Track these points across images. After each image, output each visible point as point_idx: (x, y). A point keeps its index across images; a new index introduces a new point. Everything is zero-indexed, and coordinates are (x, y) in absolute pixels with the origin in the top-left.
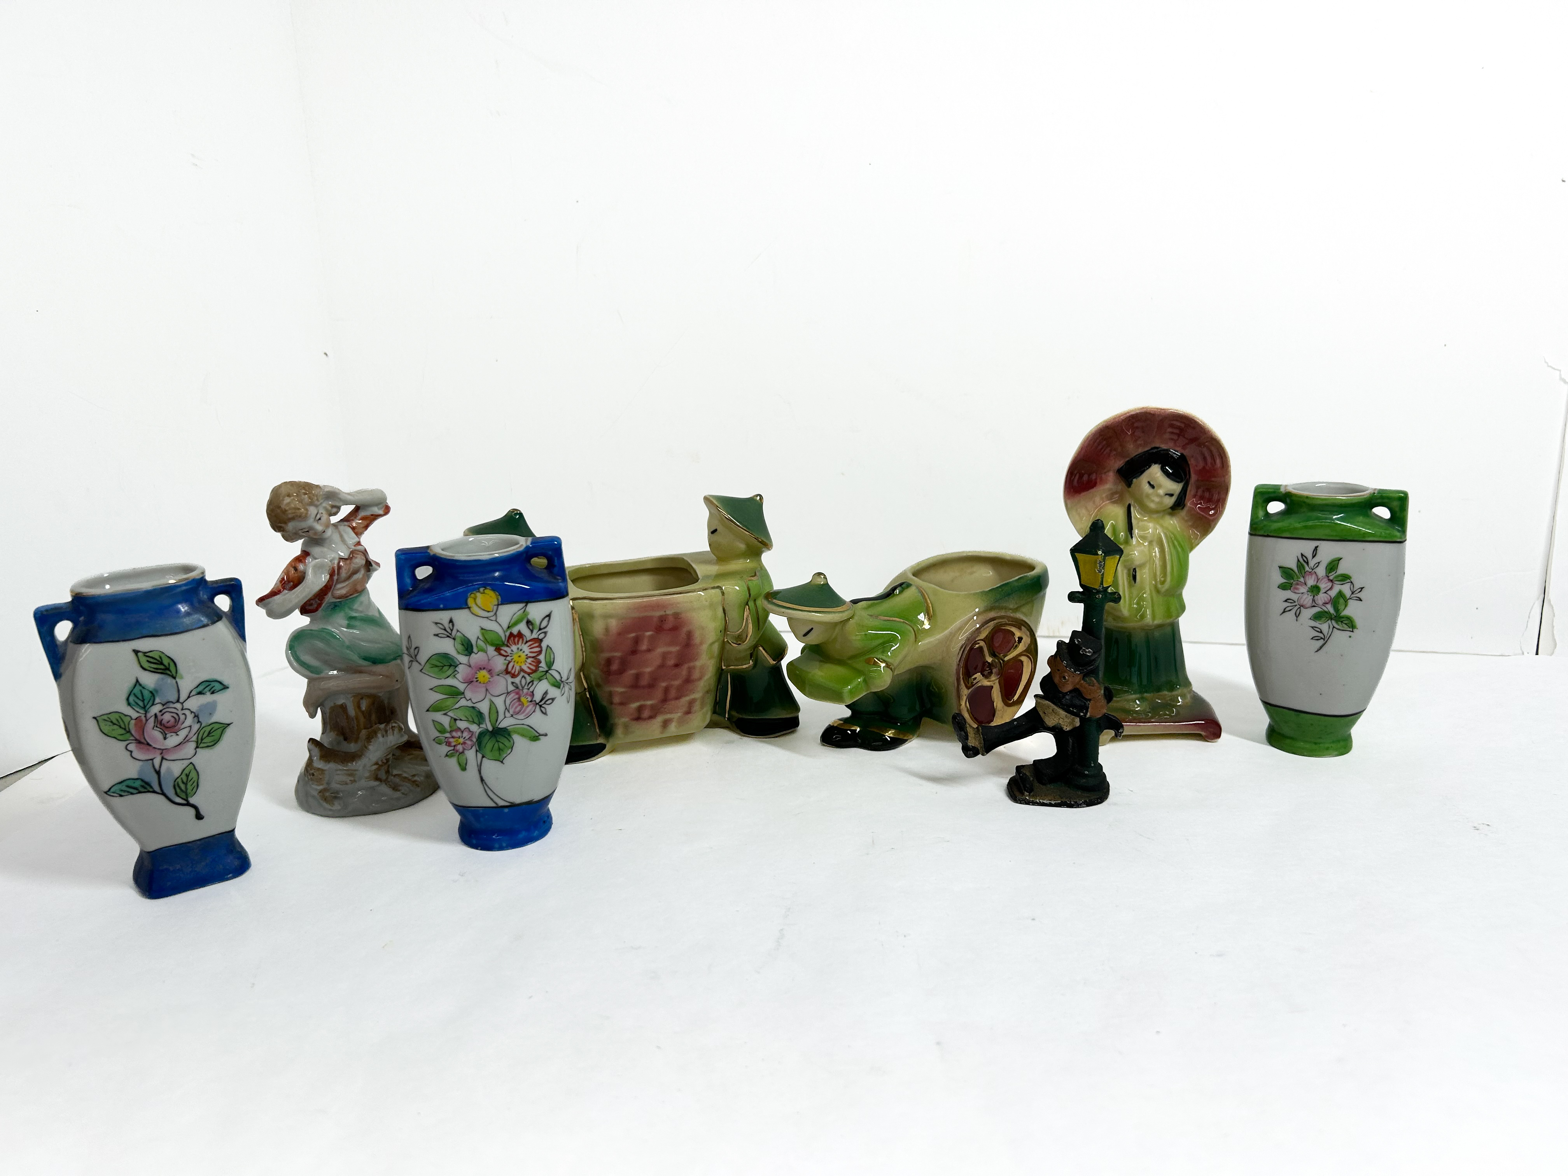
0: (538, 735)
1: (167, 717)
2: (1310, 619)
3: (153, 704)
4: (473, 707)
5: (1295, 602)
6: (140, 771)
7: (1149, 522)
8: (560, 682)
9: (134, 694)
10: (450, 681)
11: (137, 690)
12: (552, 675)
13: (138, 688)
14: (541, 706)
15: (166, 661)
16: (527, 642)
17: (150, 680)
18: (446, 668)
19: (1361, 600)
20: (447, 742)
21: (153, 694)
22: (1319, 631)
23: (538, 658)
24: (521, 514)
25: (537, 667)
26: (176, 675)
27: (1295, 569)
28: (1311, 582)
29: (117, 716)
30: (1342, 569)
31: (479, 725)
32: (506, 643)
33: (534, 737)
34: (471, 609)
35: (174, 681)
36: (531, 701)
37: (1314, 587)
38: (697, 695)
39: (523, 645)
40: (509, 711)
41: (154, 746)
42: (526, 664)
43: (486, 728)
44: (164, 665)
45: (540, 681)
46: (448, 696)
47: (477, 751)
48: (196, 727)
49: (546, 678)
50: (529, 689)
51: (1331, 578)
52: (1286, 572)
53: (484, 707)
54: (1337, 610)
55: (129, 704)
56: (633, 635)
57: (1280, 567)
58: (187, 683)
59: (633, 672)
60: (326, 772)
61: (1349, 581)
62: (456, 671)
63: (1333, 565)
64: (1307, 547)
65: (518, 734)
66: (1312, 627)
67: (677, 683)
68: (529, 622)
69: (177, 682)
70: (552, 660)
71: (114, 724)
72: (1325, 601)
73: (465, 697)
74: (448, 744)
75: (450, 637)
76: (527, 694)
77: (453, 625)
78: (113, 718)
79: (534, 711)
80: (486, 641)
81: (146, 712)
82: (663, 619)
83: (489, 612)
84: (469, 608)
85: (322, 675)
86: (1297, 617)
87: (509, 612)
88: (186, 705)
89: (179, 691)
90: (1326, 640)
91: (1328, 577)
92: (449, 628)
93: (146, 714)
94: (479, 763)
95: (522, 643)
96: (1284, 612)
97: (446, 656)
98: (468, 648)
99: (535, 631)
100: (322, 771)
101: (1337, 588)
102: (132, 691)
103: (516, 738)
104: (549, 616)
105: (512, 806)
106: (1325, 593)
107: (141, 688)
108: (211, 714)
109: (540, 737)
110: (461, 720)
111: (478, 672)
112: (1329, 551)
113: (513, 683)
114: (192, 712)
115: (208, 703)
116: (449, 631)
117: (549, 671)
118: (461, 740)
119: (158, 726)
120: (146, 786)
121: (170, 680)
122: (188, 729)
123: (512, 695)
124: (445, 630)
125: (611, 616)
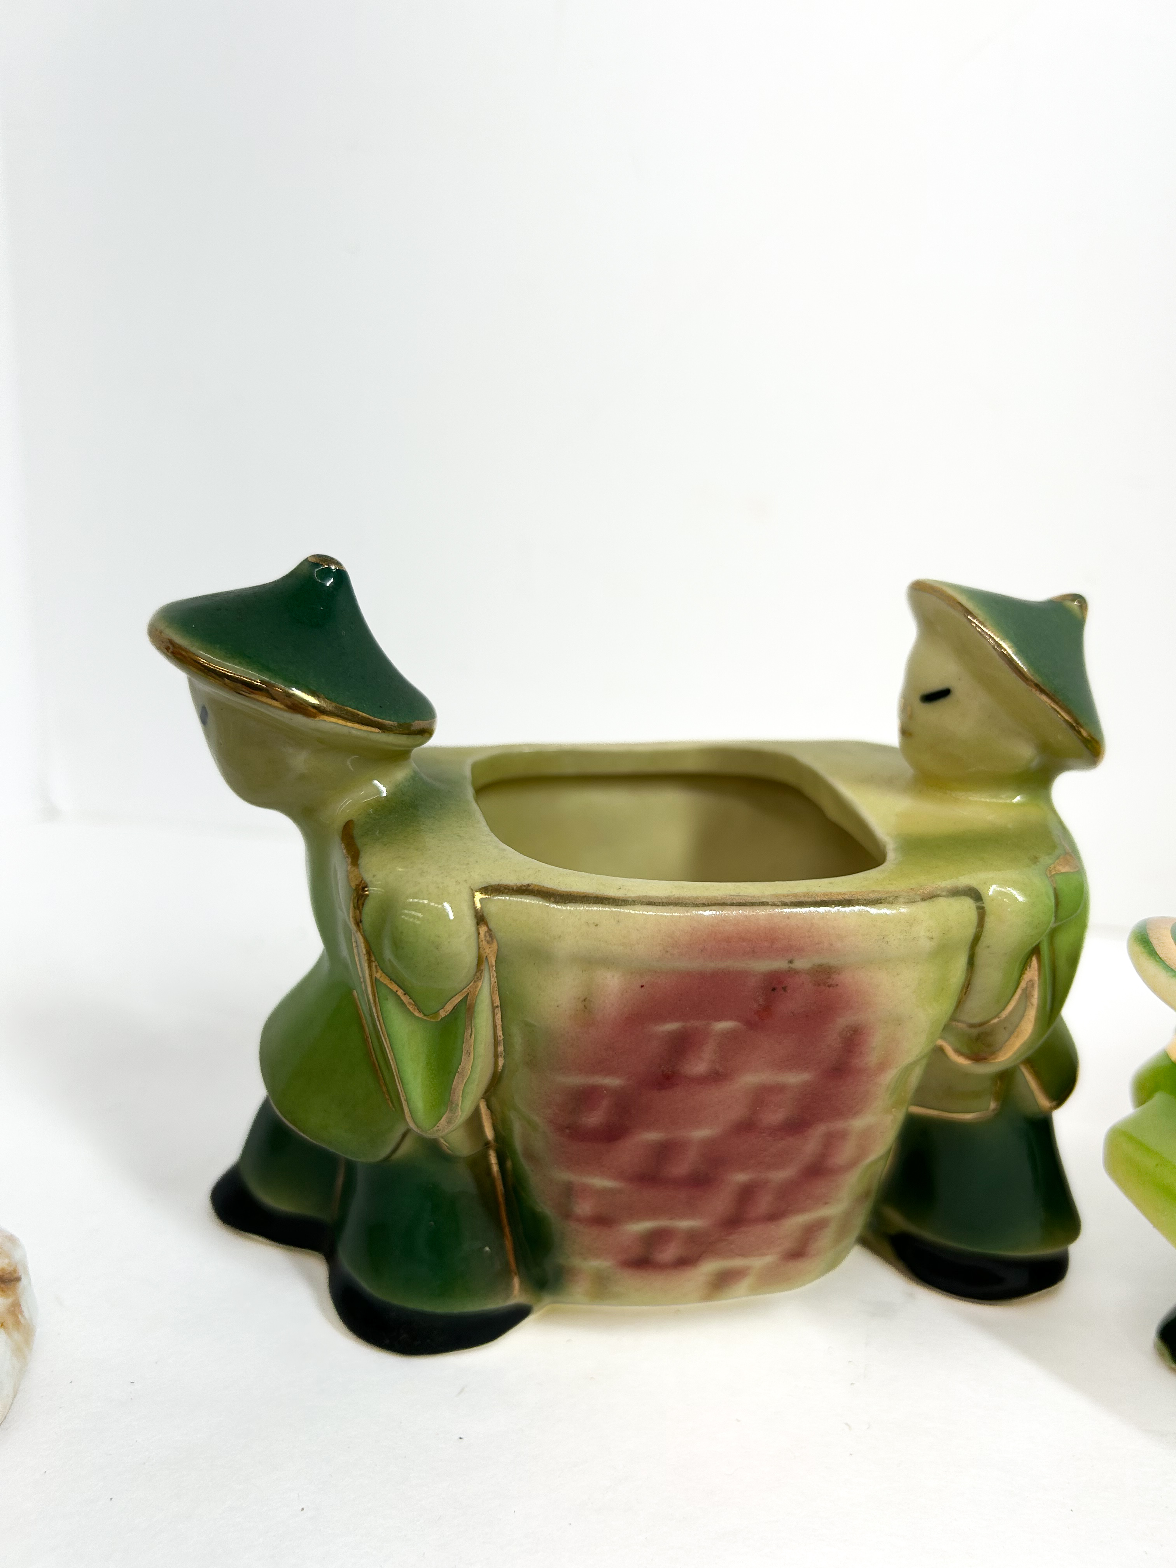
24: (342, 577)
56: (672, 1026)
59: (652, 1136)
67: (781, 1175)
82: (776, 986)
125: (607, 962)
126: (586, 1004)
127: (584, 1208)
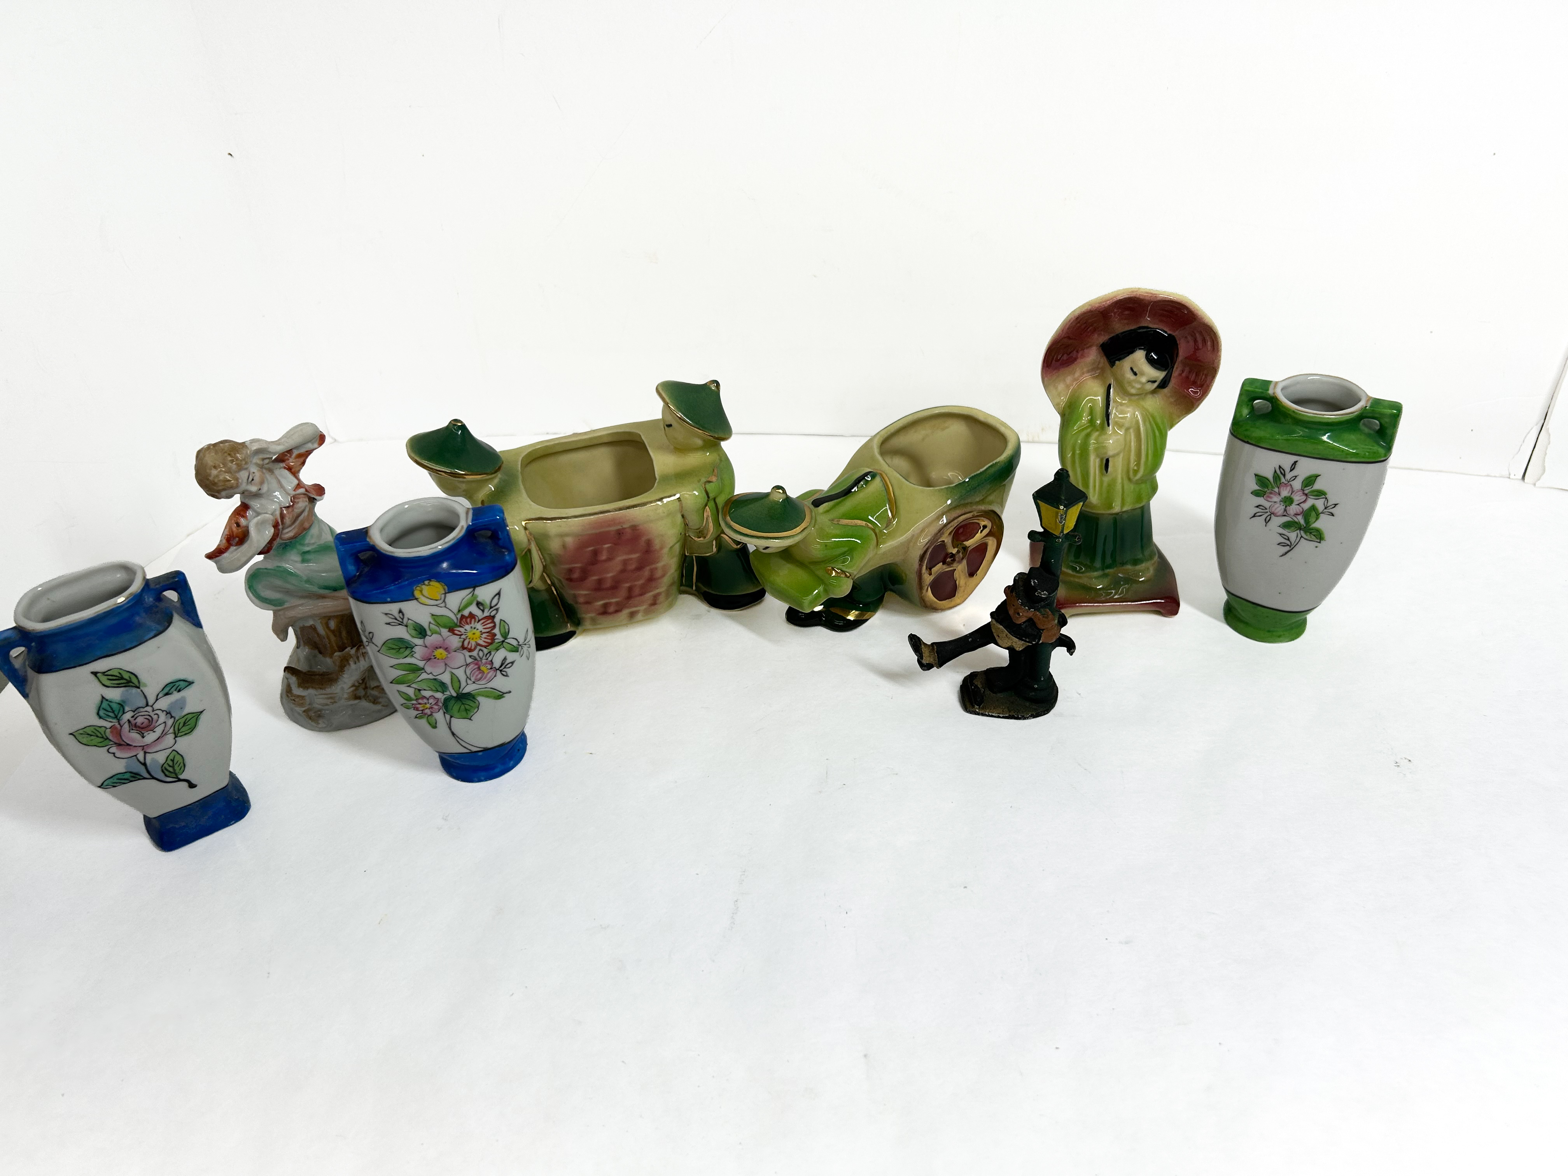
0: (501, 694)
1: (140, 720)
2: (1280, 526)
3: (124, 713)
4: (435, 679)
5: (1266, 509)
6: (126, 767)
7: (1128, 407)
8: (518, 646)
9: (103, 709)
10: (409, 660)
11: (105, 705)
12: (509, 643)
13: (105, 703)
14: (501, 671)
15: (126, 676)
16: (479, 621)
17: (115, 694)
18: (402, 650)
19: (1333, 515)
20: (414, 708)
21: (121, 705)
22: (1287, 538)
23: (493, 632)
24: (463, 427)
25: (493, 640)
26: (140, 685)
27: (1271, 479)
28: (1285, 493)
29: (92, 728)
30: (1318, 485)
31: (443, 693)
32: (458, 624)
33: (498, 696)
34: (419, 600)
35: (139, 690)
36: (491, 669)
37: (1287, 498)
38: (662, 589)
39: (476, 623)
40: (470, 679)
41: (134, 745)
42: (481, 639)
43: (449, 694)
44: (125, 679)
45: (498, 650)
46: (409, 672)
47: (444, 713)
48: (170, 722)
49: (504, 647)
50: (487, 659)
51: (1306, 492)
52: (1261, 480)
53: (446, 678)
54: (1307, 521)
55: (100, 717)
56: (591, 548)
57: (1256, 475)
58: (151, 691)
59: (595, 578)
60: (307, 698)
61: (1324, 496)
62: (413, 651)
63: (1310, 480)
64: (1286, 460)
65: (483, 696)
66: (1280, 534)
67: (640, 582)
68: (479, 604)
69: (142, 691)
70: (507, 630)
71: (91, 735)
72: (1296, 512)
73: (425, 672)
74: (417, 709)
75: (402, 625)
76: (486, 663)
77: (403, 615)
78: (88, 730)
79: (495, 676)
80: (438, 625)
81: (119, 720)
82: (620, 533)
83: (437, 600)
84: (416, 599)
85: (287, 605)
86: (1266, 523)
87: (456, 599)
88: (156, 706)
89: (145, 697)
90: (1292, 547)
91: (1303, 490)
92: (400, 617)
93: (119, 722)
94: (448, 723)
95: (475, 622)
96: (1254, 516)
97: (401, 640)
98: (421, 632)
99: (486, 611)
100: (303, 697)
101: (1310, 502)
102: (101, 706)
103: (480, 699)
104: (499, 594)
105: (486, 750)
106: (1298, 505)
107: (108, 702)
108: (182, 708)
109: (504, 695)
110: (425, 690)
111: (435, 651)
112: (1307, 466)
113: (470, 656)
114: (163, 711)
115: (177, 701)
116: (400, 620)
117: (505, 641)
118: (428, 706)
119: (134, 729)
120: (136, 776)
121: (134, 690)
122: (164, 725)
123: (472, 666)
124: (396, 619)
125: (567, 535)
126: (564, 546)
127: (581, 600)
